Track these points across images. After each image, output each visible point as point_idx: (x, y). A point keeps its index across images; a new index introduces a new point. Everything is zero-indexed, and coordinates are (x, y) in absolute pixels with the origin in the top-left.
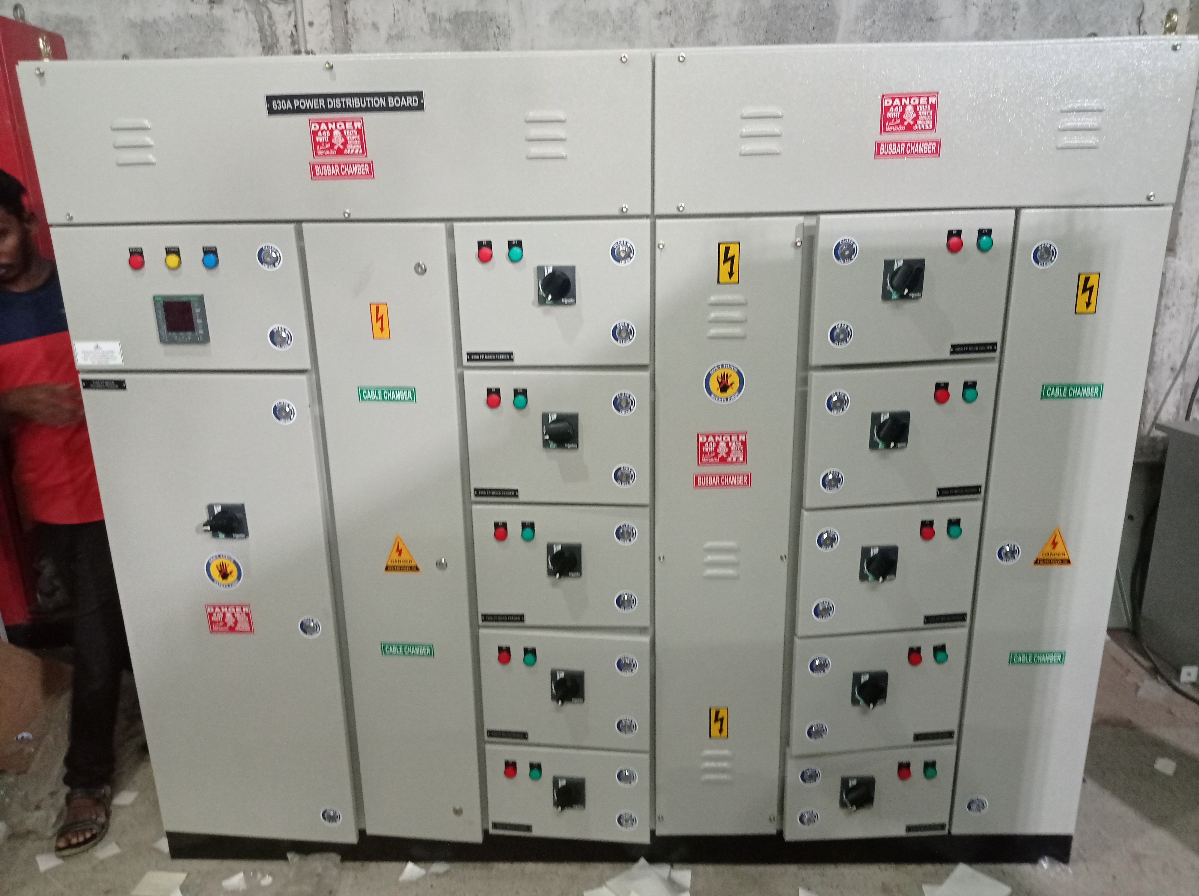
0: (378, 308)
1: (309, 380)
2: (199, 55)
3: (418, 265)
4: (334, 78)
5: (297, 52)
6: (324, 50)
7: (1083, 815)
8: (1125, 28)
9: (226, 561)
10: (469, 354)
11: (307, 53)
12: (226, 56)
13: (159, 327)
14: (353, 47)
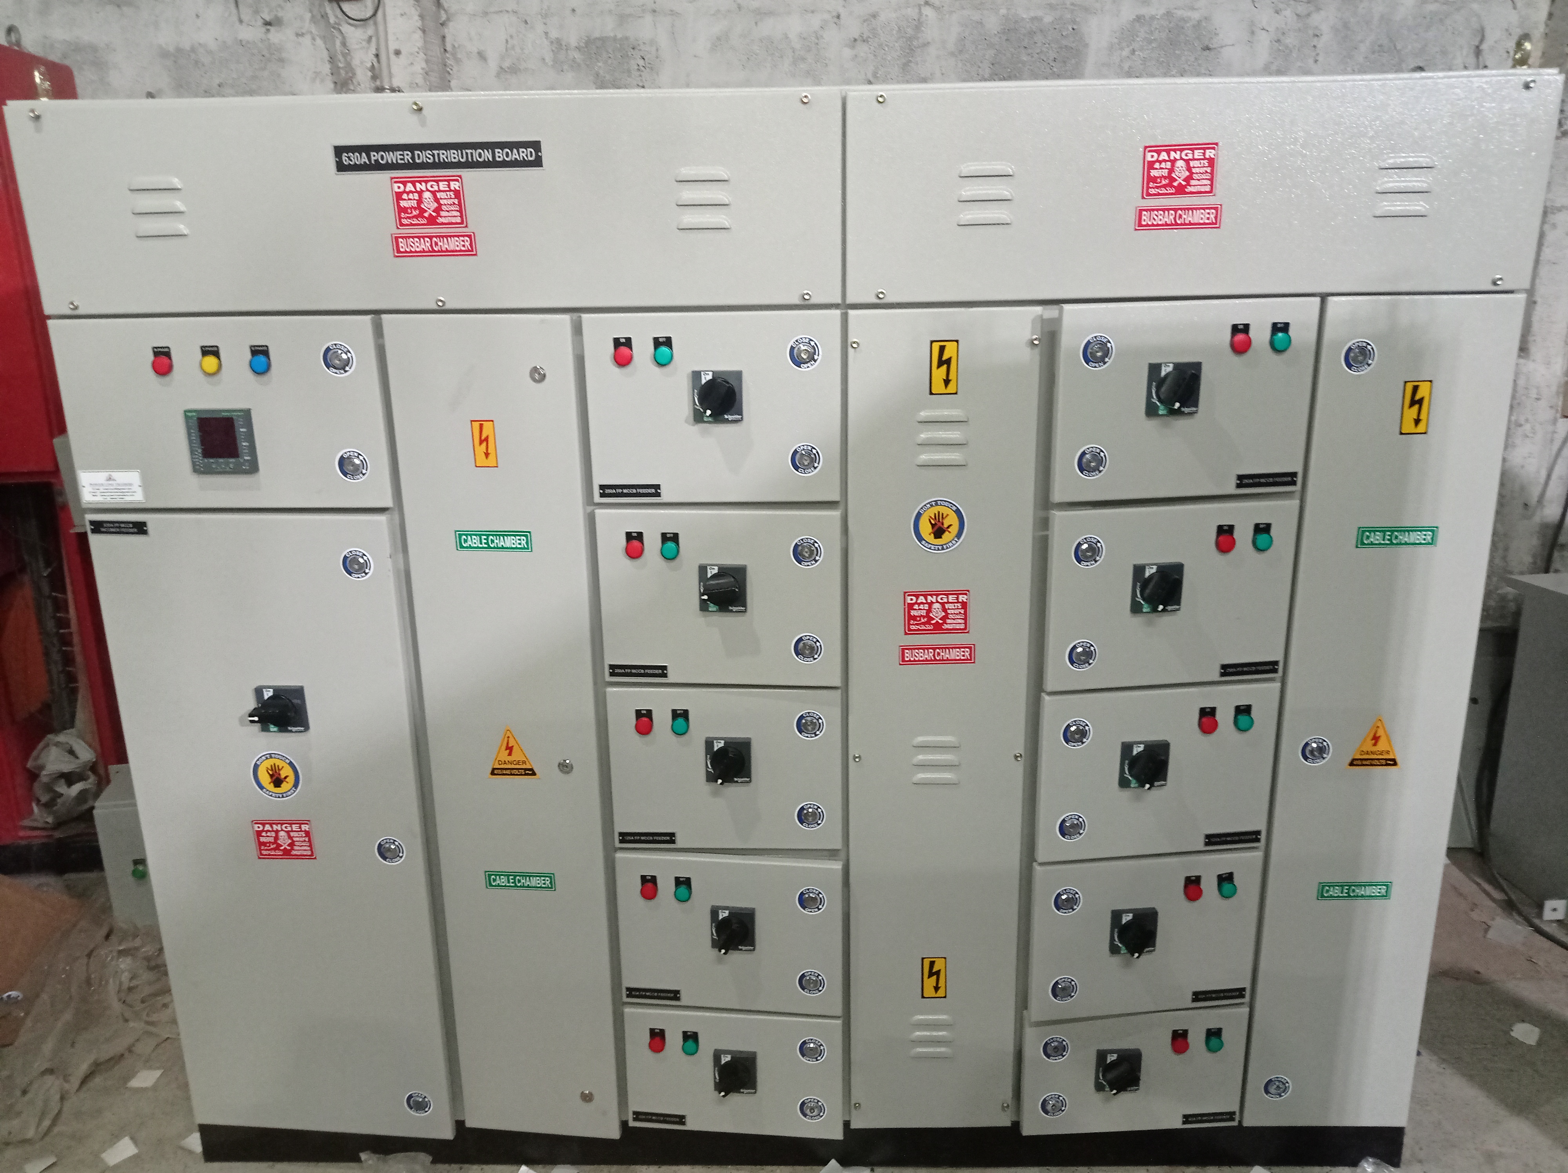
0: (481, 426)
1: (390, 522)
2: (251, 93)
3: (535, 370)
4: (423, 123)
5: (380, 89)
6: (414, 86)
7: (1417, 1100)
8: (1459, 61)
9: (279, 763)
10: (602, 487)
11: (393, 90)
12: (286, 94)
13: (192, 452)
14: (453, 83)
